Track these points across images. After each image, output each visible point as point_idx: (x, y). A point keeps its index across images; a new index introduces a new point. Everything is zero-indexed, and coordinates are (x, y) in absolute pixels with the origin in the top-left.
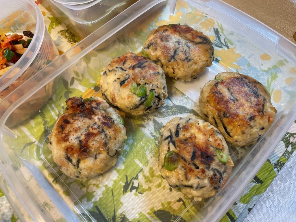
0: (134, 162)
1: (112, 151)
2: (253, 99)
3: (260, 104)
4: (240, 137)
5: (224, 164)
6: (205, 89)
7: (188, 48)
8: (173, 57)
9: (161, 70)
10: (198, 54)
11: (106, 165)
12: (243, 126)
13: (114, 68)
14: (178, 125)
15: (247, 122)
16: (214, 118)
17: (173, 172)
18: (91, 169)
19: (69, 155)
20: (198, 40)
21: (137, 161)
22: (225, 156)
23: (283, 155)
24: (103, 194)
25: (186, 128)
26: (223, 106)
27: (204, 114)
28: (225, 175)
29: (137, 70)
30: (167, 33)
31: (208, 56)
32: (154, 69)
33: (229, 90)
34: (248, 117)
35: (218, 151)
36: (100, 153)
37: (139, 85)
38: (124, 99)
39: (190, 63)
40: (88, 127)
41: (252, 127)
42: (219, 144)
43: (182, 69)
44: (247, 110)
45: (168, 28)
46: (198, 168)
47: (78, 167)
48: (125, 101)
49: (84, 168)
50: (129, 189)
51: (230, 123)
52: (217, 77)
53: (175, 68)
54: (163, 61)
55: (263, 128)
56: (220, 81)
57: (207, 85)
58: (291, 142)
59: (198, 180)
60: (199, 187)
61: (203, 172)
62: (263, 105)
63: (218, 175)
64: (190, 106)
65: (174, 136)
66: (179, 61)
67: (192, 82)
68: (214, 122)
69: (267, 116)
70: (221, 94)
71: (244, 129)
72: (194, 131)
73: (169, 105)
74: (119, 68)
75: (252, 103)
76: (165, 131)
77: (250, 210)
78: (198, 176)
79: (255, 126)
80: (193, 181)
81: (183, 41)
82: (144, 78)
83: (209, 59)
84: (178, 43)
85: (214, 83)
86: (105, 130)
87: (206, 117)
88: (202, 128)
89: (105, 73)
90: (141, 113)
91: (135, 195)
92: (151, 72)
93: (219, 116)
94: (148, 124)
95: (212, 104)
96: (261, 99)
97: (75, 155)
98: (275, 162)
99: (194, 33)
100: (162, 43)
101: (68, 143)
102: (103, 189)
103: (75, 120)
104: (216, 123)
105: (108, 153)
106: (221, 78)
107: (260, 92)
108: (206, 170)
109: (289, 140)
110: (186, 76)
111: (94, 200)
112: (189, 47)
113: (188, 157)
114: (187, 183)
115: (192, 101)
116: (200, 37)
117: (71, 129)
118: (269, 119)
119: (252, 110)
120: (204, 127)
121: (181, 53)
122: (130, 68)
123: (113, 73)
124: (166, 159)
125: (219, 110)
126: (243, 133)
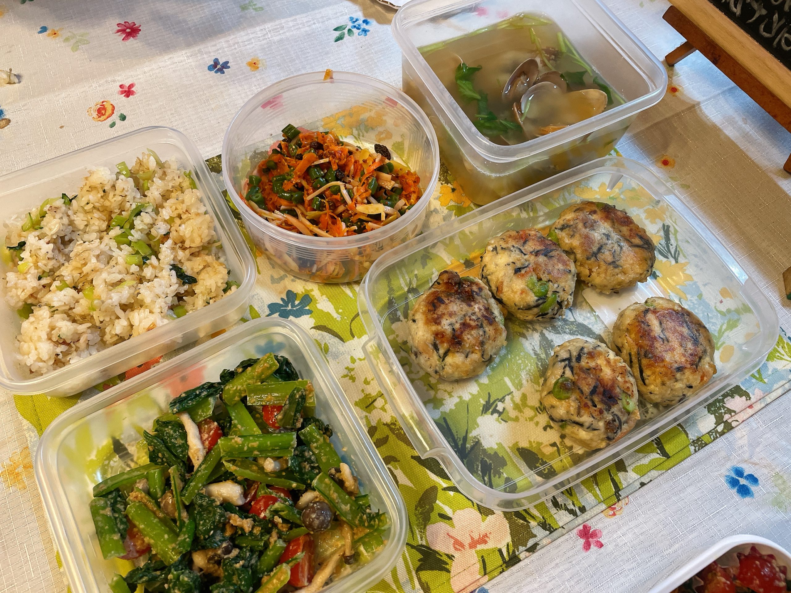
0: (502, 379)
1: (487, 354)
2: (690, 345)
3: (696, 355)
4: (657, 389)
5: (629, 413)
6: (628, 313)
7: (619, 248)
8: (595, 255)
9: (572, 268)
10: (631, 262)
11: (474, 370)
12: (666, 375)
13: (509, 245)
14: (582, 349)
15: (672, 372)
16: (630, 354)
17: (563, 402)
18: (457, 367)
19: (438, 342)
20: (637, 241)
21: (507, 380)
22: (632, 404)
23: (708, 433)
24: (455, 405)
25: (591, 355)
26: (647, 342)
27: (617, 346)
28: (625, 427)
29: (541, 259)
30: (594, 217)
31: (645, 268)
32: (565, 263)
33: (661, 323)
34: (676, 365)
35: (624, 395)
36: (473, 352)
37: (540, 279)
38: (516, 293)
39: (617, 270)
40: (465, 315)
41: (677, 381)
42: (628, 388)
43: (603, 275)
44: (677, 358)
45: (596, 209)
46: (595, 406)
47: (443, 360)
48: (516, 296)
49: (450, 365)
50: (491, 410)
51: (650, 366)
52: (649, 301)
53: (593, 270)
54: (579, 256)
55: (691, 387)
56: (651, 308)
57: (632, 308)
58: (725, 420)
59: (592, 419)
60: (591, 428)
61: (601, 412)
62: (700, 358)
63: (617, 423)
64: (598, 329)
65: (574, 360)
66: (602, 263)
67: (610, 296)
68: (629, 360)
69: (701, 373)
70: (649, 326)
71: (665, 379)
72: (601, 362)
73: (567, 318)
74: (517, 248)
75: (685, 350)
76: (562, 351)
77: (643, 484)
78: (594, 415)
79: (681, 380)
80: (586, 419)
81: (615, 236)
82: (549, 274)
83: (645, 272)
84: (608, 236)
85: (643, 309)
86: (484, 325)
87: (618, 350)
88: (612, 362)
89: (495, 249)
90: (530, 318)
91: (497, 420)
92: (560, 266)
93: (638, 354)
94: (532, 335)
95: (633, 336)
96: (700, 349)
97: (445, 345)
98: (695, 438)
99: (634, 228)
100: (583, 229)
101: (439, 328)
102: (456, 400)
103: (451, 301)
104: (631, 362)
105: (483, 355)
106: (655, 304)
107: (701, 339)
108: (605, 412)
109: (723, 417)
110: (605, 286)
111: (442, 409)
112: (621, 248)
113: (587, 390)
114: (577, 419)
115: (603, 323)
116: (641, 238)
117: (445, 311)
118: (702, 379)
119: (683, 360)
120: (615, 361)
121: (607, 253)
122: (531, 253)
123: (507, 253)
124: (559, 384)
125: (640, 347)
126: (663, 384)
